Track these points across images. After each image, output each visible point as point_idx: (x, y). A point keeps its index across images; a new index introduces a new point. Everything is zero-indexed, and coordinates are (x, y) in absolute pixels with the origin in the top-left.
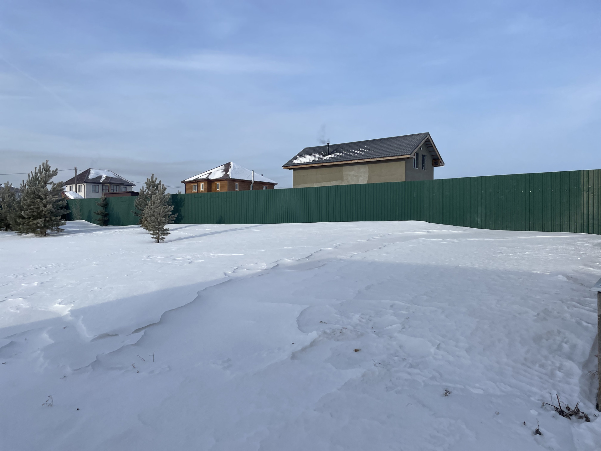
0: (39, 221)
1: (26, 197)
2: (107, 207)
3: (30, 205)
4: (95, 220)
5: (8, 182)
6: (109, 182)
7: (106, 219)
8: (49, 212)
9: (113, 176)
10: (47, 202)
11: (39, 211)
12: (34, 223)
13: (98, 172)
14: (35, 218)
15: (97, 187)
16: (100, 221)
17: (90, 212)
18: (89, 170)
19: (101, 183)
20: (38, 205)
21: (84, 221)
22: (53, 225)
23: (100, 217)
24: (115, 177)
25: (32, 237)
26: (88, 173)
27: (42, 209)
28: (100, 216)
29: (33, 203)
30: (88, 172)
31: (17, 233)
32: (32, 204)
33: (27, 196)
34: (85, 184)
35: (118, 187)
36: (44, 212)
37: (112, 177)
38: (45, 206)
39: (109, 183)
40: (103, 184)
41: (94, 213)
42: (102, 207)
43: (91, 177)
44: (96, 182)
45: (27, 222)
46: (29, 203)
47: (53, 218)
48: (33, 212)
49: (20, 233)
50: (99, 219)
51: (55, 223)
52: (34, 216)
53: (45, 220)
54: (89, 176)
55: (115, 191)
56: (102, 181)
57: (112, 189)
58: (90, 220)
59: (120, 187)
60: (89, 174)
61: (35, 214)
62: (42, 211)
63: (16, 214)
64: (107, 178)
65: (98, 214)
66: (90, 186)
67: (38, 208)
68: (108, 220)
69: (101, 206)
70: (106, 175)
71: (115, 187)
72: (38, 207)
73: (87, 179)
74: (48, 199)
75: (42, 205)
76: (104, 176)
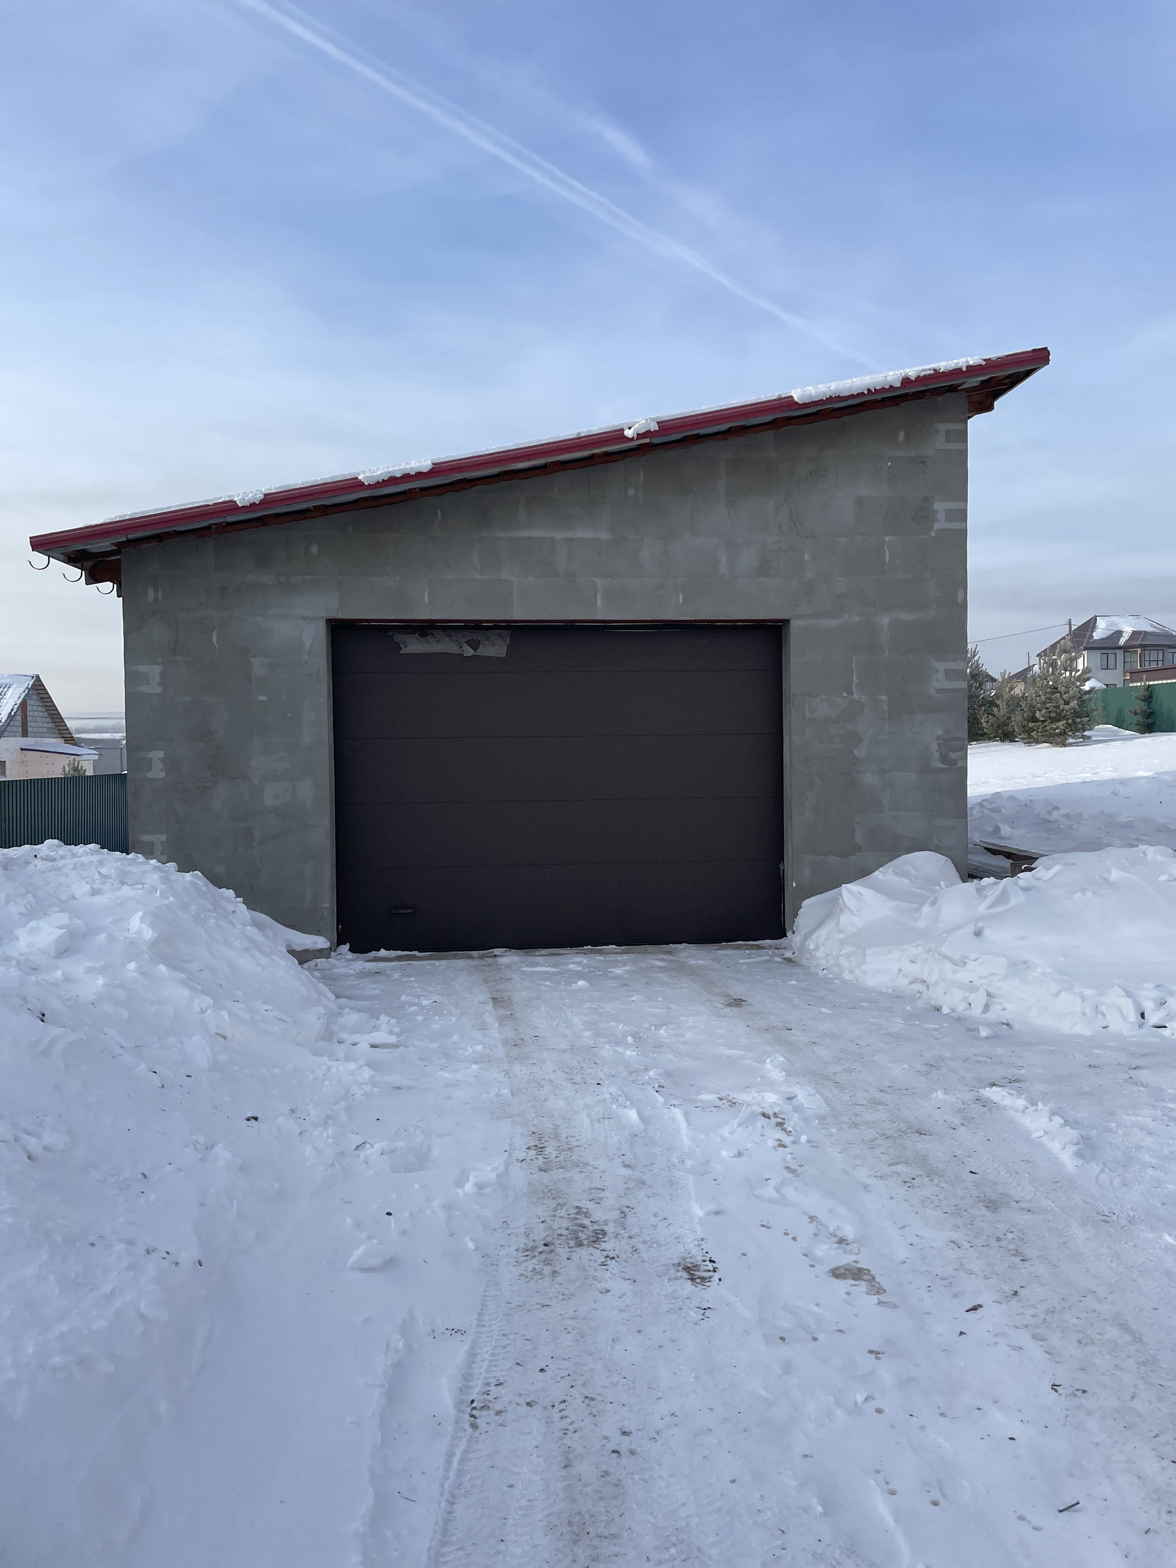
0: (1060, 725)
1: (1041, 692)
2: (1150, 701)
3: (1044, 703)
4: (1131, 724)
5: (1005, 671)
6: (1142, 643)
7: (1150, 721)
8: (1072, 711)
9: (1149, 629)
10: (1070, 698)
11: (1058, 711)
12: (1052, 728)
13: (1113, 624)
14: (1054, 720)
15: (1112, 657)
16: (1140, 725)
17: (1120, 711)
18: (1093, 621)
19: (1120, 648)
20: (1057, 702)
21: (1111, 726)
22: (1077, 730)
23: (1139, 718)
24: (1154, 630)
25: (1048, 747)
26: (1090, 629)
27: (1063, 707)
28: (1139, 716)
29: (1049, 699)
30: (1091, 624)
31: (1025, 743)
32: (1048, 701)
33: (1041, 690)
34: (1085, 653)
35: (1161, 653)
36: (1065, 712)
37: (1146, 632)
38: (1067, 703)
39: (1140, 646)
40: (1126, 648)
41: (1129, 712)
42: (1142, 700)
43: (1097, 635)
44: (1110, 646)
45: (1042, 726)
46: (1044, 699)
47: (1078, 720)
48: (1050, 712)
49: (1029, 743)
50: (1138, 721)
51: (1080, 726)
52: (1051, 718)
53: (1067, 723)
54: (1094, 634)
55: (1154, 666)
56: (1122, 641)
57: (1147, 658)
58: (1120, 724)
59: (1166, 654)
60: (1093, 631)
61: (1053, 715)
62: (1063, 710)
63: (1023, 716)
64: (1135, 634)
65: (1136, 714)
66: (1097, 655)
67: (1057, 707)
68: (1154, 723)
69: (1140, 699)
70: (1132, 627)
71: (1154, 655)
72: (1057, 704)
73: (1088, 642)
74: (1071, 693)
75: (1063, 702)
76: (1128, 630)
